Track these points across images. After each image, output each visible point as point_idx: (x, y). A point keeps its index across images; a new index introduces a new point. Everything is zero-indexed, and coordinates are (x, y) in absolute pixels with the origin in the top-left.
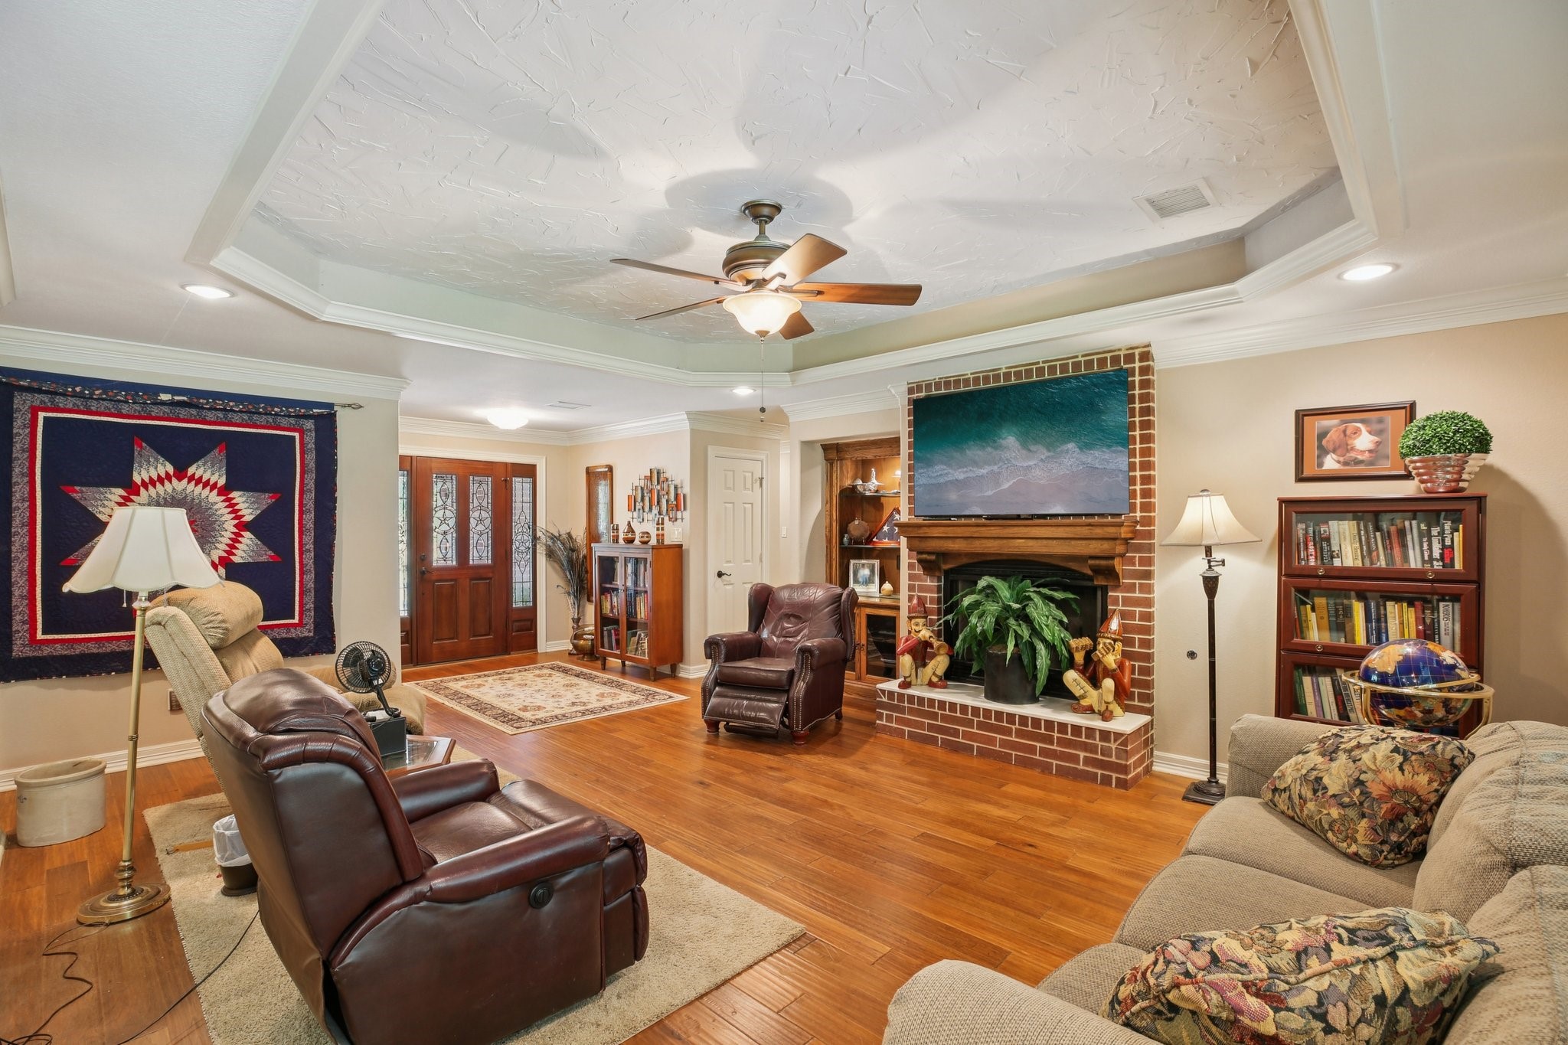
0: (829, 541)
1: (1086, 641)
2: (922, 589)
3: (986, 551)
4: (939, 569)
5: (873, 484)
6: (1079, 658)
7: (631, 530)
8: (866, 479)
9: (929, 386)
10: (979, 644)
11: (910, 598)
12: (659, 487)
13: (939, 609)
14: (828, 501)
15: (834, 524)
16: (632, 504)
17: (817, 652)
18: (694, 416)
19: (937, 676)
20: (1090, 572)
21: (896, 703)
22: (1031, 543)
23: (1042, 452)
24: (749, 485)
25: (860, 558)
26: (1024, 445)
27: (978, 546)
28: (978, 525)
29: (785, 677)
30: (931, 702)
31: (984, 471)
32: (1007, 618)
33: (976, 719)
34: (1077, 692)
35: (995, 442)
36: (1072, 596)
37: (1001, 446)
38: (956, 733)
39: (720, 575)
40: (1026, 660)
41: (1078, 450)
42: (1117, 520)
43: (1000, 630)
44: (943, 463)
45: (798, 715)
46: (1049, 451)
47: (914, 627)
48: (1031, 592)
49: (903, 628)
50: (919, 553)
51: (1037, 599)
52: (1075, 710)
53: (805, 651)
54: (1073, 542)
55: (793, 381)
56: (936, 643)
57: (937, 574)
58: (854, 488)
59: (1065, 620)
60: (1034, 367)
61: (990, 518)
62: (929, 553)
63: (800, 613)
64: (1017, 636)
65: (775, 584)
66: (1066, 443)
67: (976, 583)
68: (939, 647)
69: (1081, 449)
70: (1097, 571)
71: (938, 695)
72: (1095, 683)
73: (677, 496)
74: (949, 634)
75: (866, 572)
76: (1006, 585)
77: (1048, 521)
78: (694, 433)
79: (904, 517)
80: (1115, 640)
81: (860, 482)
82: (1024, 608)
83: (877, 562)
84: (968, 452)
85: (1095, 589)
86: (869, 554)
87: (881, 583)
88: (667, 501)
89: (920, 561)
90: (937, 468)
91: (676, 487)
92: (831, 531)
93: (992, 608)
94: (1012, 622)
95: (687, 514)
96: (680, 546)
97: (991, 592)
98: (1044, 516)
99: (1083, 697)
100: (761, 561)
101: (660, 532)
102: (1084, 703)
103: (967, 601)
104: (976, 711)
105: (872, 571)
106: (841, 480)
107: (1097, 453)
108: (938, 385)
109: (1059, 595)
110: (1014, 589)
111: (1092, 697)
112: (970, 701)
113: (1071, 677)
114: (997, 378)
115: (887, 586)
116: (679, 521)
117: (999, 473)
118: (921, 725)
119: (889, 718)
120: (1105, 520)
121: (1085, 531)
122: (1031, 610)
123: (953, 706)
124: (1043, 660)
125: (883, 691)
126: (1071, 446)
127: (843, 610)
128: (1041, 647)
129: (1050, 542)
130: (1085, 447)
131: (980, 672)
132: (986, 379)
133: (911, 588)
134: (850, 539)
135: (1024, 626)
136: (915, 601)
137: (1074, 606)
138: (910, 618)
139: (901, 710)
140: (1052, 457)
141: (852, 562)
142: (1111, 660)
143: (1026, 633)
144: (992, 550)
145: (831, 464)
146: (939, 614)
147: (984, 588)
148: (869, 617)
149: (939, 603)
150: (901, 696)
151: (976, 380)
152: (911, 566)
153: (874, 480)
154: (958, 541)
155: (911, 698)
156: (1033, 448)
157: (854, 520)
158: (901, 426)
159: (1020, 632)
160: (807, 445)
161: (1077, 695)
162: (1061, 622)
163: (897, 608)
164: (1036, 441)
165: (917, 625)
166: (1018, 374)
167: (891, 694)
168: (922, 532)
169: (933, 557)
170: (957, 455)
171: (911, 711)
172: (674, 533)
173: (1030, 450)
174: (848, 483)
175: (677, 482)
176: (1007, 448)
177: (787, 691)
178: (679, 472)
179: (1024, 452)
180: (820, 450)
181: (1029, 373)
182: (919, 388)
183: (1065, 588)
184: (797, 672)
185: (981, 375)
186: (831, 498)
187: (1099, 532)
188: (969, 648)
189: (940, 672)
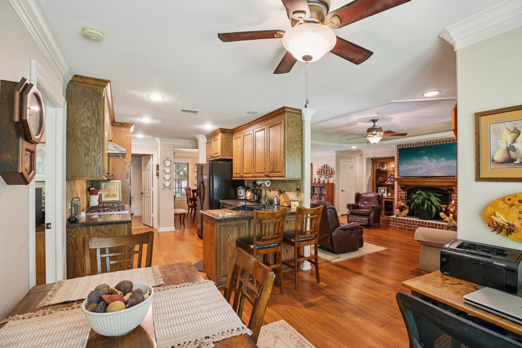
0: (373, 182)
1: (446, 206)
2: (401, 194)
3: (419, 185)
4: (406, 189)
5: (385, 168)
6: (444, 209)
7: (319, 180)
8: (383, 167)
9: (403, 145)
10: (417, 207)
11: (398, 196)
12: (326, 169)
13: (406, 199)
14: (373, 173)
15: (375, 178)
16: (318, 173)
17: (376, 207)
18: (337, 152)
19: (405, 214)
20: (447, 190)
21: (395, 220)
22: (431, 183)
23: (435, 161)
24: (349, 169)
25: (381, 187)
26: (430, 159)
27: (417, 184)
28: (417, 179)
29: (368, 213)
30: (405, 220)
31: (418, 166)
32: (425, 200)
33: (416, 224)
34: (443, 217)
35: (421, 158)
36: (442, 195)
37: (423, 159)
38: (411, 227)
39: (342, 191)
40: (430, 210)
41: (445, 160)
42: (454, 178)
43: (423, 203)
44: (406, 164)
45: (371, 221)
46: (437, 160)
47: (399, 203)
48: (431, 194)
49: (396, 203)
50: (401, 185)
51: (432, 196)
52: (443, 222)
53: (372, 207)
54: (442, 183)
55: (368, 145)
56: (406, 206)
57: (405, 190)
58: (380, 169)
59: (440, 201)
60: (432, 141)
61: (420, 177)
62: (403, 185)
63: (368, 199)
64: (427, 204)
65: (361, 193)
66: (441, 158)
67: (416, 192)
68: (407, 207)
69: (446, 160)
70: (449, 189)
71: (406, 218)
72: (448, 215)
73: (332, 171)
74: (409, 204)
75: (383, 190)
76: (424, 193)
77: (436, 178)
78: (337, 156)
79: (396, 177)
80: (453, 206)
81: (381, 168)
82: (429, 198)
83: (386, 188)
84: (413, 161)
85: (448, 194)
86: (383, 186)
87: (388, 193)
88: (329, 172)
89: (401, 187)
90: (404, 165)
91: (331, 169)
92: (373, 180)
93: (421, 197)
94: (426, 201)
95: (335, 176)
96: (333, 184)
97: (420, 194)
98: (434, 177)
99: (445, 218)
100: (352, 187)
101: (328, 180)
102: (445, 220)
103: (414, 196)
104: (416, 222)
105: (385, 190)
106: (376, 167)
107: (451, 161)
108: (405, 145)
109: (438, 195)
110: (426, 194)
111: (447, 219)
112: (415, 220)
113: (441, 214)
114: (421, 144)
115: (389, 194)
116: (332, 178)
117: (422, 167)
118: (402, 225)
119: (393, 224)
120: (451, 178)
121: (445, 180)
122: (431, 198)
123: (410, 221)
124: (434, 209)
125: (391, 218)
126: (443, 159)
127: (379, 199)
128: (434, 207)
129: (436, 183)
130: (447, 159)
131: (417, 214)
132: (419, 144)
133: (398, 194)
134: (379, 182)
135: (429, 202)
136: (399, 197)
137: (443, 198)
138: (398, 201)
139: (397, 222)
140: (438, 162)
141: (379, 188)
142: (452, 210)
143: (430, 203)
144: (421, 185)
145: (374, 163)
146: (406, 200)
147: (418, 194)
148: (385, 201)
149: (406, 197)
150: (396, 219)
151: (416, 144)
152: (398, 189)
153: (386, 167)
154: (411, 182)
155: (399, 219)
156: (432, 160)
157: (380, 177)
158: (395, 155)
159: (428, 203)
160: (368, 159)
161: (443, 218)
162: (439, 201)
163: (394, 199)
164: (433, 158)
165: (400, 202)
166: (427, 143)
167: (394, 218)
168: (402, 180)
169: (404, 186)
170: (410, 162)
171: (399, 222)
172: (331, 180)
173: (431, 160)
174: (378, 168)
175: (332, 168)
176: (425, 160)
177: (369, 216)
178: (332, 165)
179: (429, 161)
180: (371, 160)
181: (430, 143)
182: (400, 146)
183: (440, 194)
184: (371, 212)
185: (417, 143)
186: (374, 172)
187: (449, 180)
188: (414, 208)
189: (406, 213)
